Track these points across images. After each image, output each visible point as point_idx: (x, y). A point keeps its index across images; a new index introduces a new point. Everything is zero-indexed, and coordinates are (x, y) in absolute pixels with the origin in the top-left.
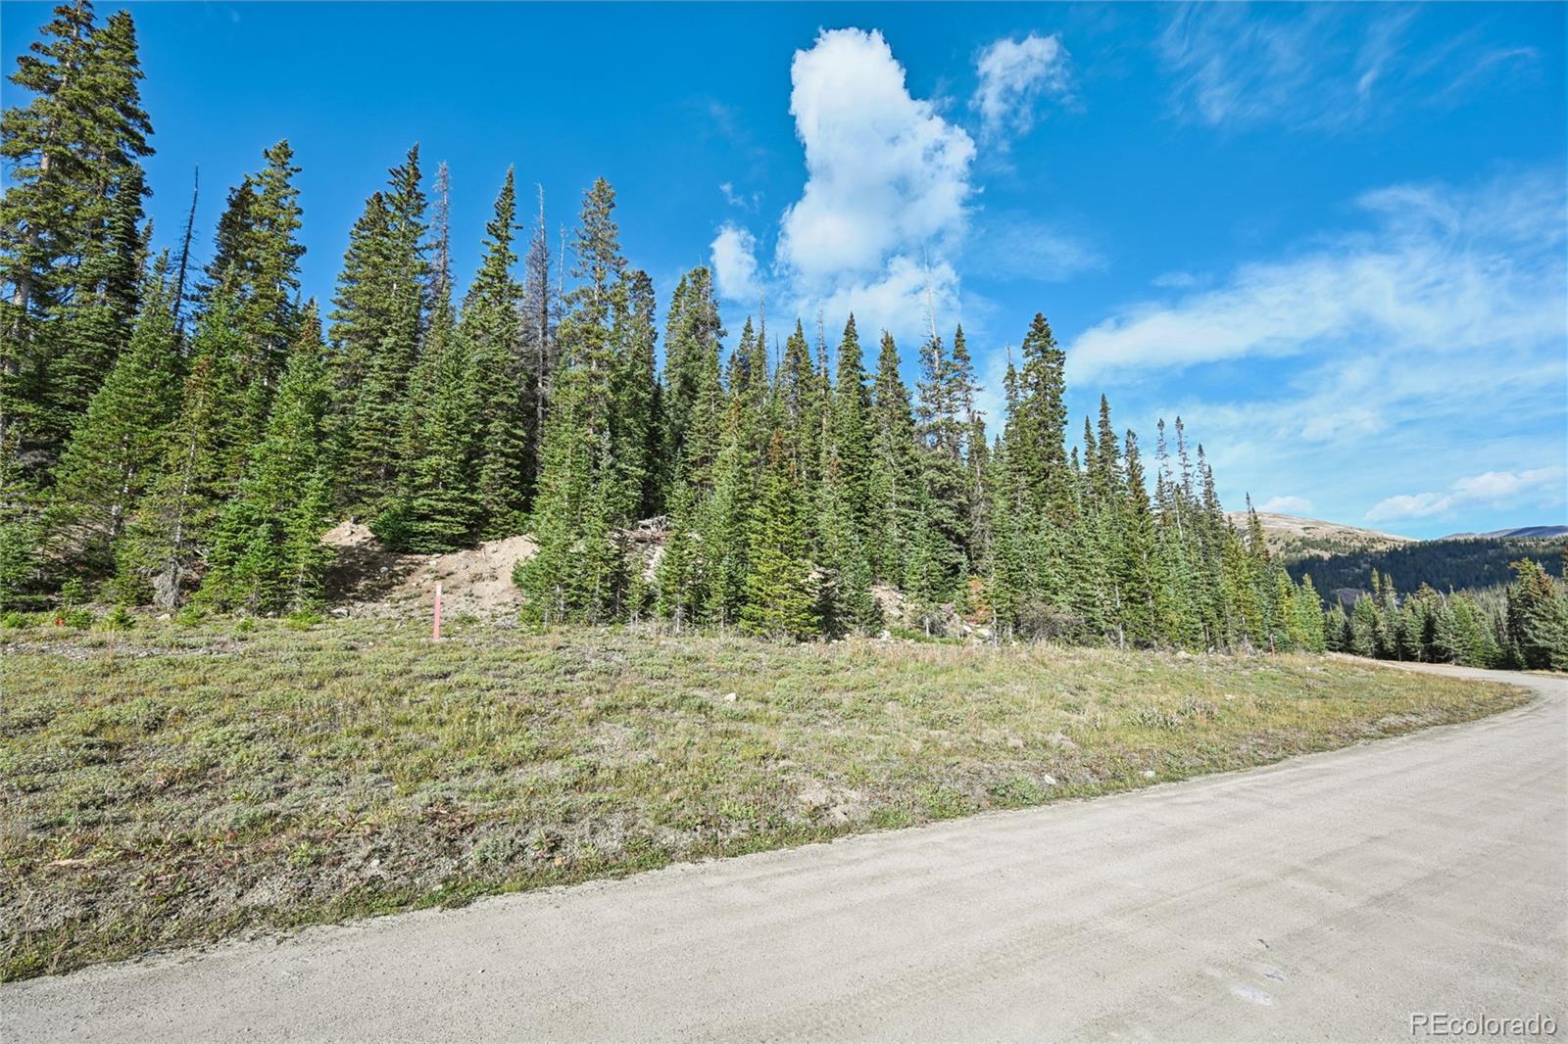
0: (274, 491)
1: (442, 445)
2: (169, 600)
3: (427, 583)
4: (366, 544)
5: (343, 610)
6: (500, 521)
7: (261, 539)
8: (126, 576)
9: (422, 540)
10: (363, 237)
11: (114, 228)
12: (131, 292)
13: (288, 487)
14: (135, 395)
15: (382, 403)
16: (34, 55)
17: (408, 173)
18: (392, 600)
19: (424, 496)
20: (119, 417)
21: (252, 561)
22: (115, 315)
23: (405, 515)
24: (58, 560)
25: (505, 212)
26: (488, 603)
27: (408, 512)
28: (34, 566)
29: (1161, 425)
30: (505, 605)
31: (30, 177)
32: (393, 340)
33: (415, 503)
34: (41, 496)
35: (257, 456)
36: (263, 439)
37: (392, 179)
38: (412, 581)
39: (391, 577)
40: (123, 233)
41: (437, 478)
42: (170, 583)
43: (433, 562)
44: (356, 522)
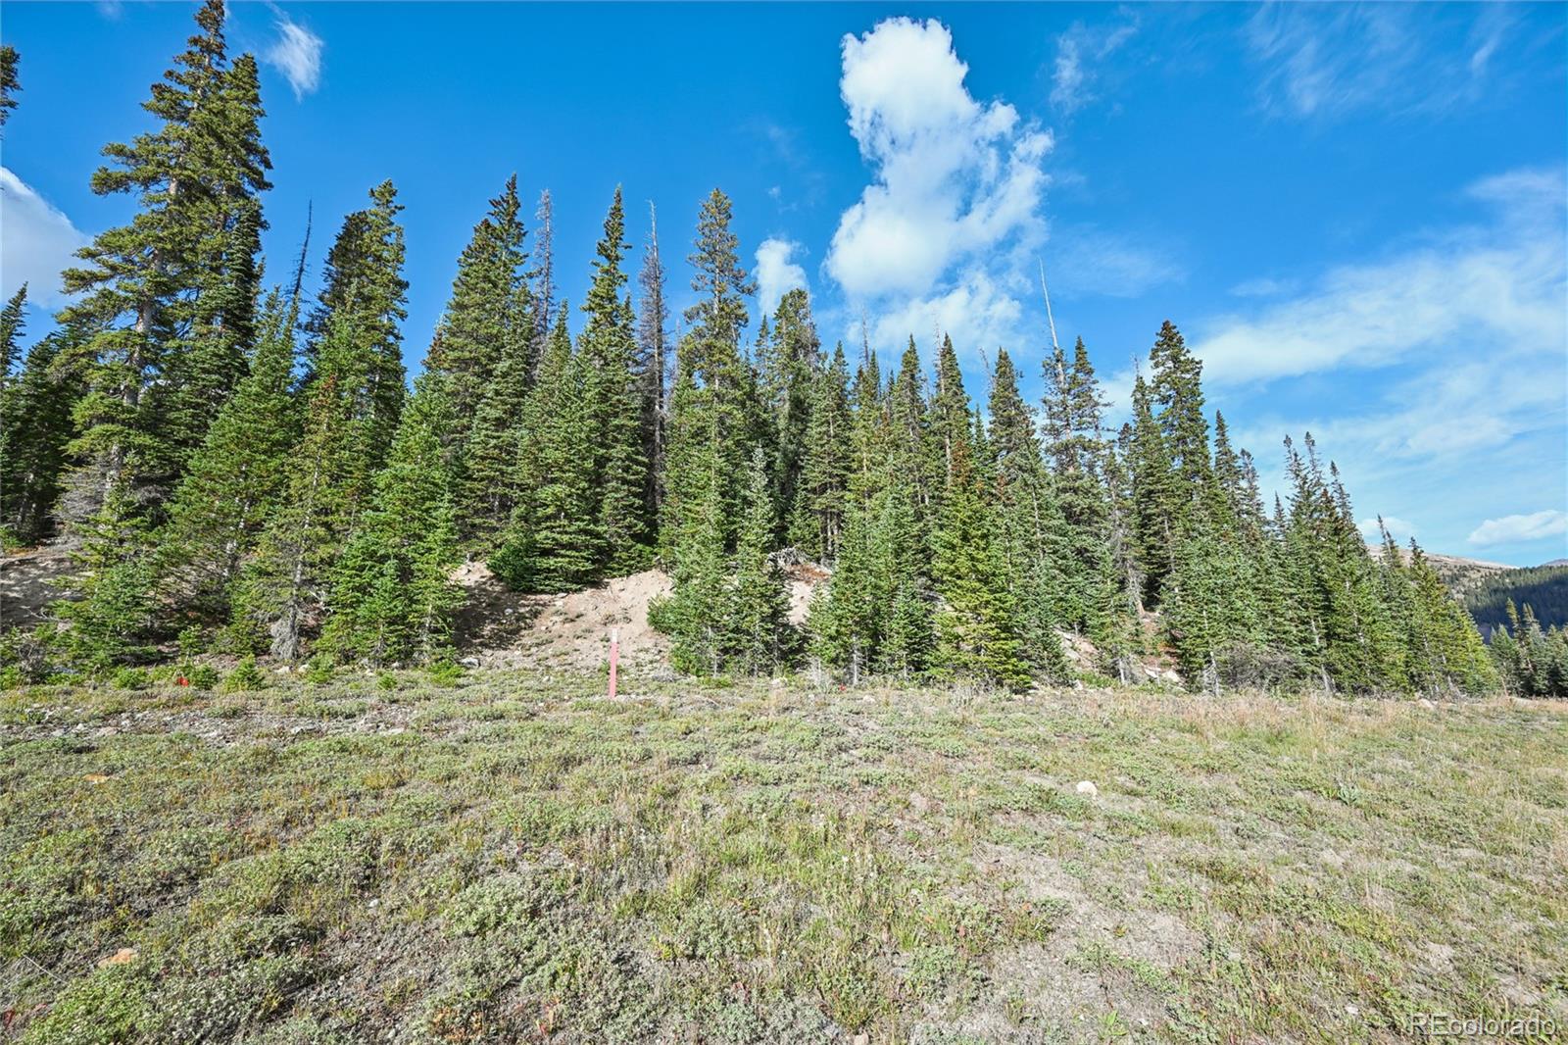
0: (400, 522)
1: (564, 472)
2: (287, 650)
3: (558, 626)
4: (485, 583)
5: (471, 659)
6: (624, 555)
7: (388, 578)
8: (241, 624)
9: (546, 578)
10: (471, 265)
11: (233, 260)
12: (246, 323)
13: (413, 519)
14: (255, 421)
15: (497, 431)
16: (167, 83)
17: (508, 203)
18: (523, 646)
19: (547, 528)
20: (237, 445)
21: (377, 604)
22: (230, 348)
23: (526, 551)
24: (169, 605)
25: (614, 231)
26: (629, 649)
27: (531, 548)
28: (145, 611)
29: (1288, 441)
30: (647, 651)
31: (159, 202)
32: (507, 364)
33: (538, 537)
34: (152, 536)
35: (381, 485)
36: (386, 466)
37: (492, 209)
38: (541, 624)
39: (518, 620)
40: (241, 264)
41: (561, 508)
42: (288, 630)
43: (559, 603)
44: (472, 560)
